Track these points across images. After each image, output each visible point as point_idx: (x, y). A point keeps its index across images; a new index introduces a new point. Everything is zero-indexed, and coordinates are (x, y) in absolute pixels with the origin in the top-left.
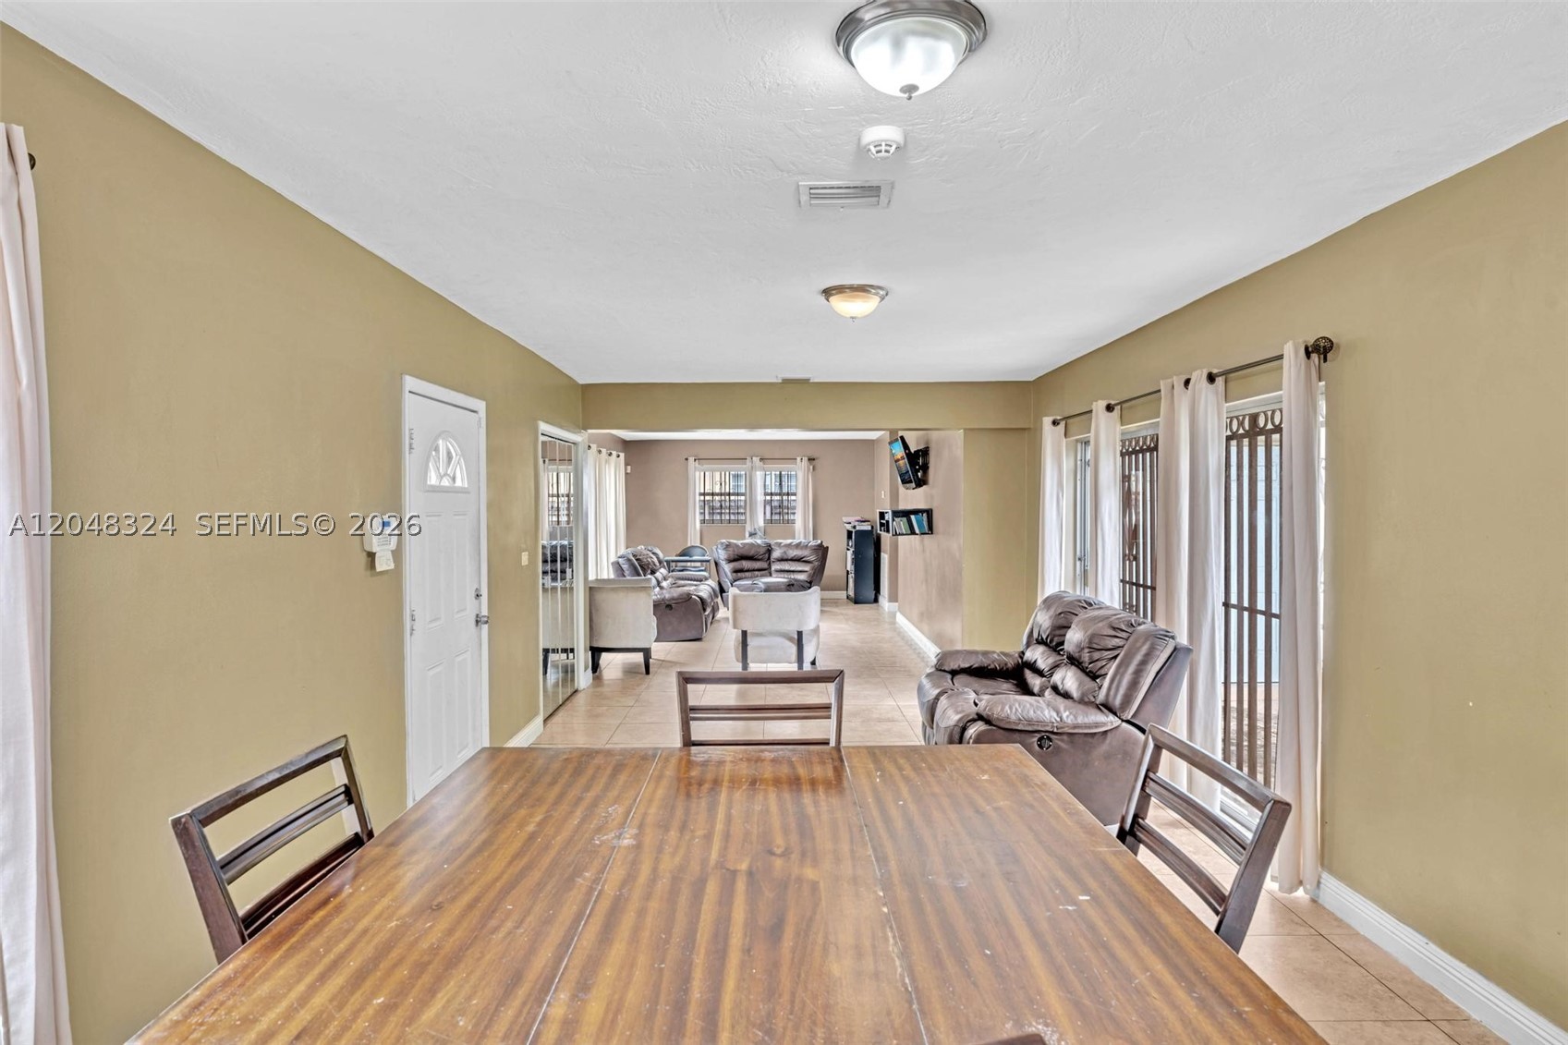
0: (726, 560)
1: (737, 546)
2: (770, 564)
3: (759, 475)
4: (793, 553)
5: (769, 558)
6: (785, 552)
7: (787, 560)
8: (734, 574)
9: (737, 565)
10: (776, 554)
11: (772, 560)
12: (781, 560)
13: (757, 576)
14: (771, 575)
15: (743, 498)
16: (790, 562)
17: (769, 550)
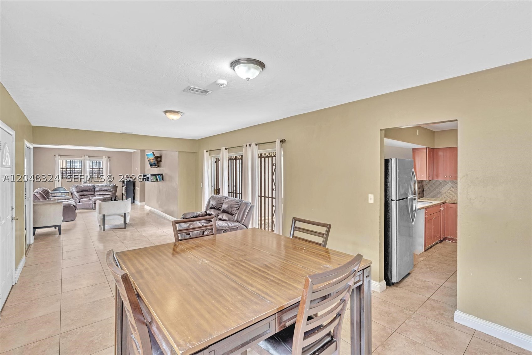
0: (76, 192)
1: (81, 187)
3: (88, 162)
4: (104, 188)
5: (94, 191)
6: (101, 188)
7: (102, 191)
8: (80, 197)
9: (81, 193)
10: (97, 189)
11: (95, 191)
12: (99, 191)
13: (90, 197)
14: (95, 196)
15: (80, 170)
16: (103, 192)
17: (94, 188)
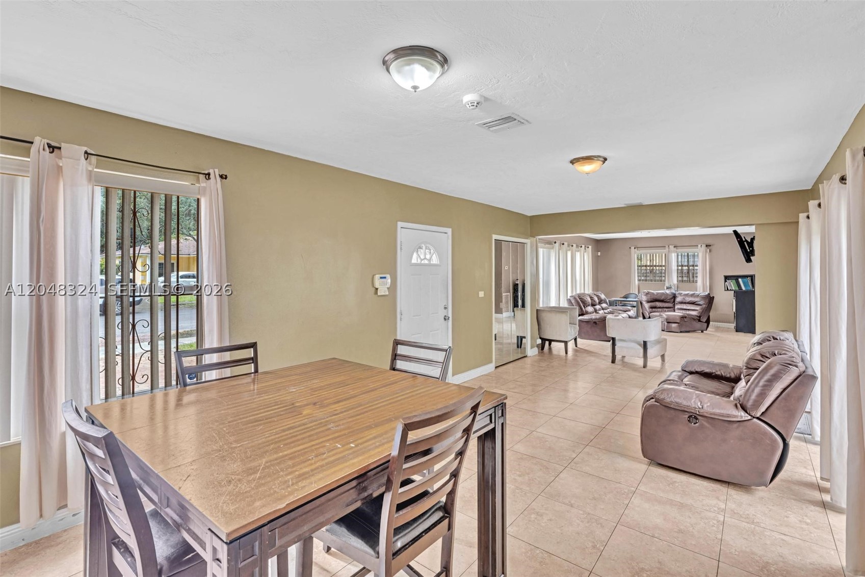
0: (646, 301)
1: (653, 294)
2: (674, 305)
3: (673, 256)
4: (688, 299)
5: (674, 301)
6: (684, 299)
7: (685, 303)
8: (651, 309)
9: (653, 304)
10: (678, 299)
11: (676, 302)
12: (681, 303)
13: (665, 311)
14: (674, 311)
15: (664, 268)
16: (687, 305)
17: (674, 297)
